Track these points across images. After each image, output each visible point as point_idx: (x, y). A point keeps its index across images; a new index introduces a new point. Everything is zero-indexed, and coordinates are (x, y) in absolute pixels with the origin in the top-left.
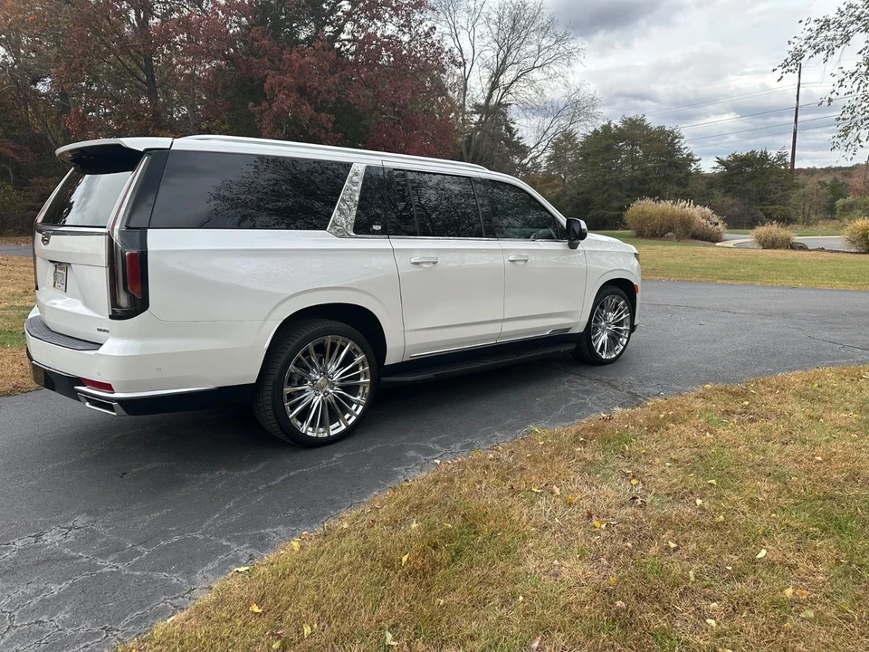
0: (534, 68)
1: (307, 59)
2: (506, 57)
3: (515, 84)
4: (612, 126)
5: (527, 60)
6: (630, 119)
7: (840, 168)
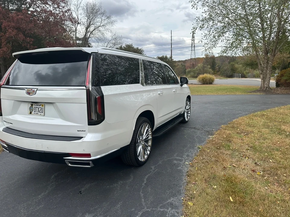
0: (100, 26)
1: (20, 16)
2: (90, 22)
3: (94, 31)
4: (123, 47)
5: (97, 23)
6: (128, 45)
7: (182, 61)
